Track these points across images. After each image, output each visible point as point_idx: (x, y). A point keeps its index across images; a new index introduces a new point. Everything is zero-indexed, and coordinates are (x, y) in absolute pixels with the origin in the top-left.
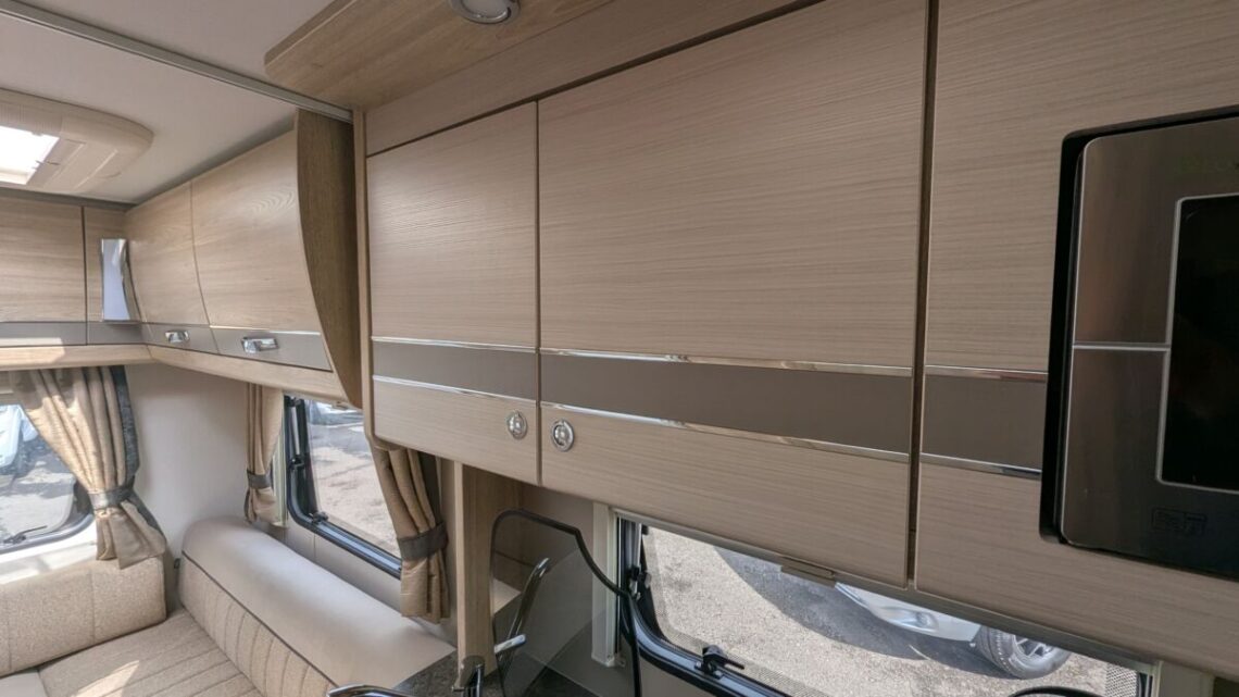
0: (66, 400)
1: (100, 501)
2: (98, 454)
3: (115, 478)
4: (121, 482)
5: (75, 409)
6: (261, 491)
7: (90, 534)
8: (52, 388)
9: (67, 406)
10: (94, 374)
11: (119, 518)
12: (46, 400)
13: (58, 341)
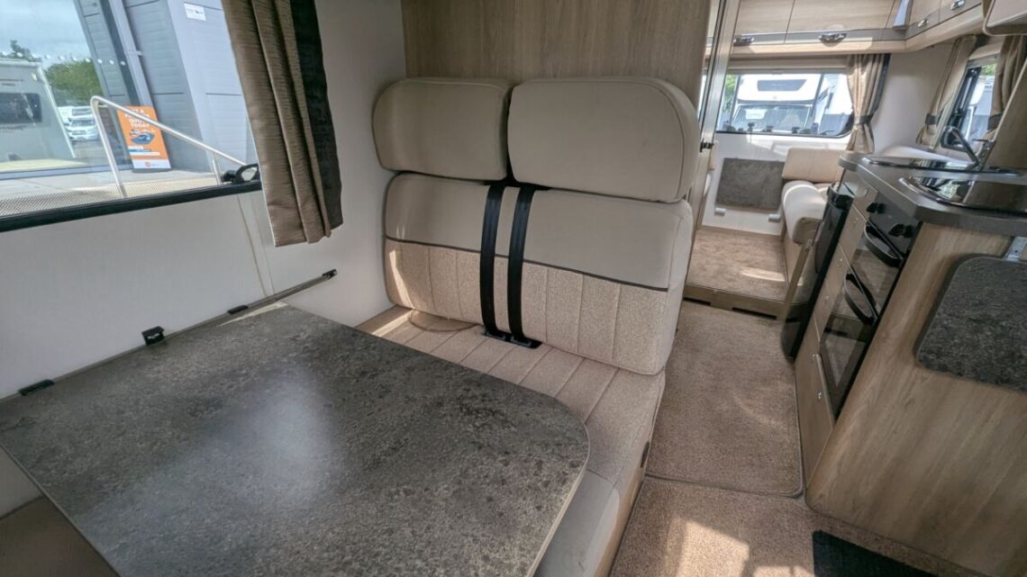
0: (863, 71)
1: (857, 121)
2: (865, 98)
3: (867, 112)
4: (868, 113)
5: (863, 77)
6: (930, 127)
7: (847, 139)
8: (860, 64)
9: (862, 74)
10: (877, 57)
11: (861, 132)
12: (856, 70)
13: (871, 39)
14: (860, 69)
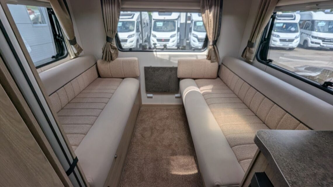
0: (210, 11)
1: (211, 43)
2: (213, 29)
4: (216, 39)
6: (250, 48)
8: (208, 7)
9: (210, 14)
11: (213, 49)
12: (206, 11)
14: (208, 10)
